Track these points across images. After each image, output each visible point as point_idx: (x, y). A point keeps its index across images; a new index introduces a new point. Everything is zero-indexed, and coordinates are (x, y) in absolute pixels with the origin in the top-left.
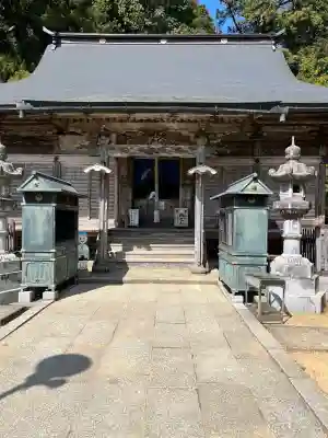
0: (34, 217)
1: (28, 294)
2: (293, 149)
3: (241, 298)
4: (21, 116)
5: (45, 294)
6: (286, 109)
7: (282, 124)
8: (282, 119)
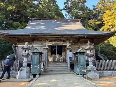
0: (34, 58)
1: (32, 76)
2: (89, 43)
3: (81, 76)
4: (30, 36)
5: (36, 76)
6: (86, 35)
7: (86, 38)
8: (86, 37)
